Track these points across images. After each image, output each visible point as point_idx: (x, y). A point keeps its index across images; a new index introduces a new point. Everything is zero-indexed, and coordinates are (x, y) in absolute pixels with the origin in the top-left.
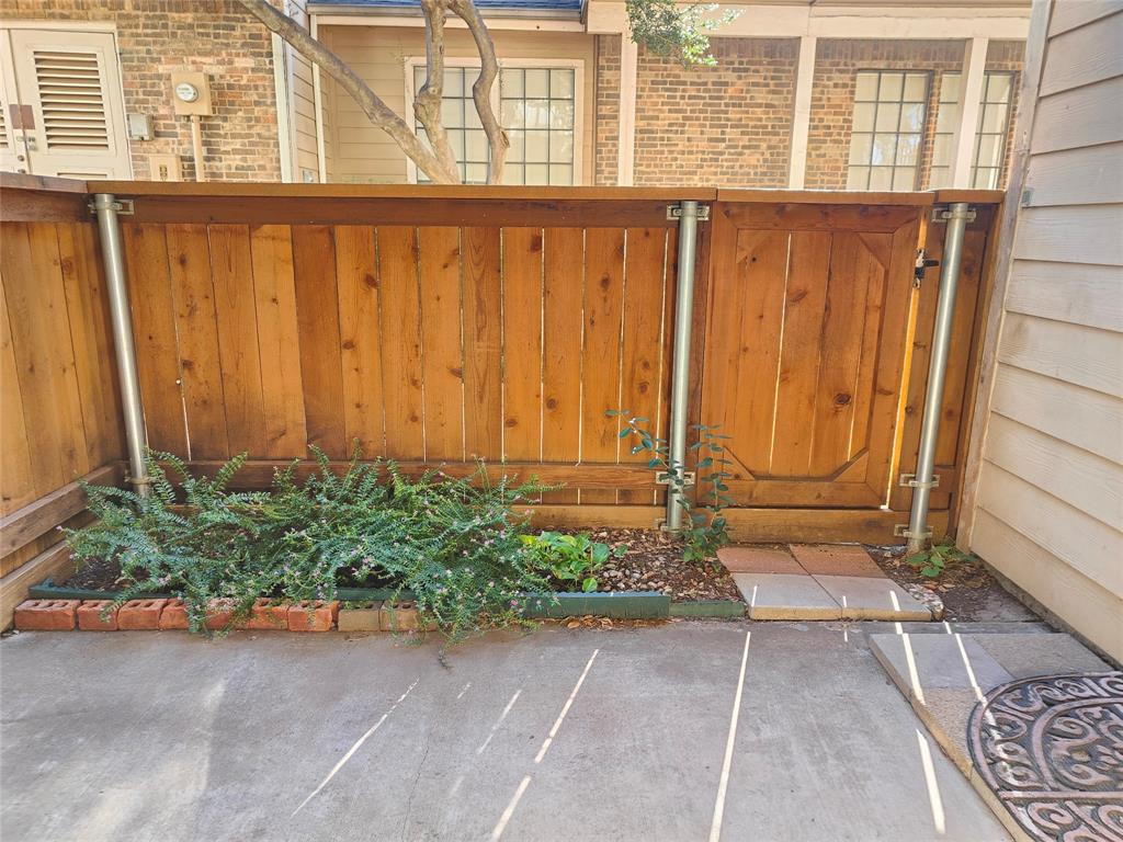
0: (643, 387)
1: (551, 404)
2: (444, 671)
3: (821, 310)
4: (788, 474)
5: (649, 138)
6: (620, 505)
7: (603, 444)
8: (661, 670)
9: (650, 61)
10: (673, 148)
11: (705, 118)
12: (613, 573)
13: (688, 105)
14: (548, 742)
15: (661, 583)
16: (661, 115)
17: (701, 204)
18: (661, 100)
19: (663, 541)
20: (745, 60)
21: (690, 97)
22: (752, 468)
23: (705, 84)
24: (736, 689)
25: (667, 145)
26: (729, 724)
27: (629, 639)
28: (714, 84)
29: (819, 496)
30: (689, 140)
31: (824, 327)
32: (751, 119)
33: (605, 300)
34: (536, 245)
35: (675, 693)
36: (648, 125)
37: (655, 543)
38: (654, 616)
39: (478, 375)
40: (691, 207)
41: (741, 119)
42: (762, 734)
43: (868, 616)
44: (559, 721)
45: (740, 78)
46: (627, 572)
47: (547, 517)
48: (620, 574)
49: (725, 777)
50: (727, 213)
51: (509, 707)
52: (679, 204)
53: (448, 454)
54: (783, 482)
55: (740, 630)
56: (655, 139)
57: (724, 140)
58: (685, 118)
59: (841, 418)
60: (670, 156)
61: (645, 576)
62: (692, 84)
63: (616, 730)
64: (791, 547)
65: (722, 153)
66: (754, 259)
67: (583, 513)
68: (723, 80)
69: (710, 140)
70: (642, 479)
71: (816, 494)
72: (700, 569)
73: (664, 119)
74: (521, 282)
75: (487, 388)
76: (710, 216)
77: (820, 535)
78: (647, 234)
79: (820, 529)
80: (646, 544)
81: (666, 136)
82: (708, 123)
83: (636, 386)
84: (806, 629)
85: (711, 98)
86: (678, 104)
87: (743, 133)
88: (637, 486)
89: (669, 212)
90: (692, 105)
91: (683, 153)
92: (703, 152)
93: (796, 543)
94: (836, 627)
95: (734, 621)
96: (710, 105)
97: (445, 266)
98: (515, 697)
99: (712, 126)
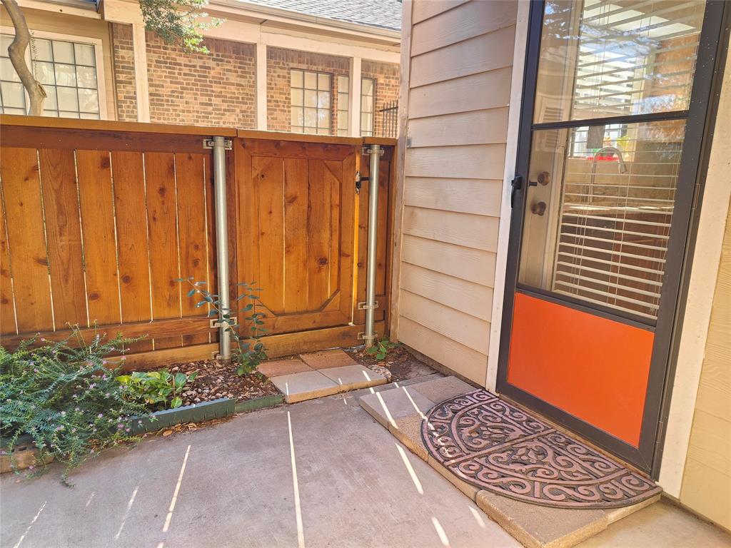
0: (196, 262)
1: (126, 279)
2: (68, 490)
3: (305, 207)
4: (295, 311)
5: (157, 100)
6: (184, 346)
7: (169, 305)
8: (239, 447)
9: (153, 47)
10: (176, 108)
11: (197, 90)
12: (189, 393)
13: (185, 80)
14: (169, 516)
15: (225, 393)
16: (165, 85)
17: (226, 139)
18: (164, 74)
19: (220, 366)
20: (220, 54)
21: (185, 74)
22: (273, 310)
23: (195, 66)
24: (290, 447)
25: (171, 105)
26: (292, 469)
27: (210, 434)
28: (201, 67)
29: (314, 322)
30: (187, 103)
31: (308, 219)
32: (228, 93)
33: (163, 203)
34: (105, 164)
35: (251, 459)
36: (156, 90)
37: (214, 368)
38: (225, 414)
39: (62, 262)
40: (220, 141)
41: (221, 92)
42: (313, 470)
43: (354, 388)
44: (174, 499)
45: (218, 65)
46: (200, 390)
47: (130, 363)
48: (194, 392)
49: (297, 501)
50: (244, 146)
51: (132, 501)
52: (212, 138)
53: (39, 326)
54: (293, 316)
55: (282, 412)
56: (162, 100)
57: (211, 105)
58: (182, 88)
59: (323, 273)
60: (174, 113)
61: (213, 390)
62: (185, 65)
63: (217, 494)
64: (301, 355)
65: (210, 113)
66: (263, 176)
67: (159, 356)
68: (206, 65)
69: (202, 104)
70: (200, 326)
71: (312, 321)
72: (249, 379)
73: (167, 88)
74: (94, 192)
75: (71, 271)
76: (233, 147)
77: (317, 346)
78: (190, 158)
79: (317, 342)
80: (208, 370)
81: (170, 99)
82: (199, 93)
83: (190, 262)
84: (322, 402)
85: (199, 76)
86: (177, 78)
87: (223, 101)
88: (197, 332)
89: (205, 143)
90: (187, 79)
91: (183, 111)
92: (198, 112)
93: (303, 353)
94: (338, 397)
95: (277, 407)
96: (200, 81)
97: (26, 179)
98: (135, 492)
99: (202, 95)
